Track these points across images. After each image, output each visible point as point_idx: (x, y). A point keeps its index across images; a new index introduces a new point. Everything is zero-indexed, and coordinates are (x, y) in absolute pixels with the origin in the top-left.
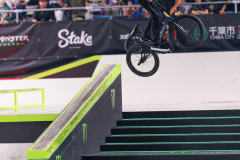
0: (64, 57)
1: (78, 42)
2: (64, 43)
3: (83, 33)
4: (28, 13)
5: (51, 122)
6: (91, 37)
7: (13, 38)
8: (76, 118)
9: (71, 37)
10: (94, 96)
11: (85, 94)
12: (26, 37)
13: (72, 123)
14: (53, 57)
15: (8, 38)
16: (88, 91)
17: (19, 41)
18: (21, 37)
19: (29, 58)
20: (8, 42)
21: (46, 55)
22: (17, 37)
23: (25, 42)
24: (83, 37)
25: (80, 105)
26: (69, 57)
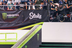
0: (31, 22)
1: (37, 17)
2: (31, 17)
3: (38, 14)
4: (21, 6)
5: (14, 45)
6: (41, 16)
7: (14, 15)
8: (23, 44)
9: (34, 15)
10: (30, 36)
11: (27, 35)
12: (18, 15)
13: (21, 45)
14: (27, 22)
15: (12, 15)
16: (28, 34)
17: (16, 16)
18: (16, 15)
19: (19, 22)
20: (12, 16)
21: (25, 22)
22: (15, 15)
23: (18, 17)
24: (38, 16)
25: (25, 39)
26: (33, 22)
